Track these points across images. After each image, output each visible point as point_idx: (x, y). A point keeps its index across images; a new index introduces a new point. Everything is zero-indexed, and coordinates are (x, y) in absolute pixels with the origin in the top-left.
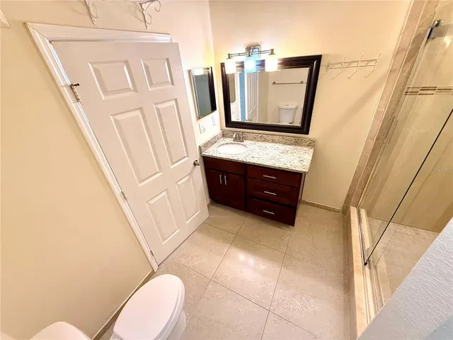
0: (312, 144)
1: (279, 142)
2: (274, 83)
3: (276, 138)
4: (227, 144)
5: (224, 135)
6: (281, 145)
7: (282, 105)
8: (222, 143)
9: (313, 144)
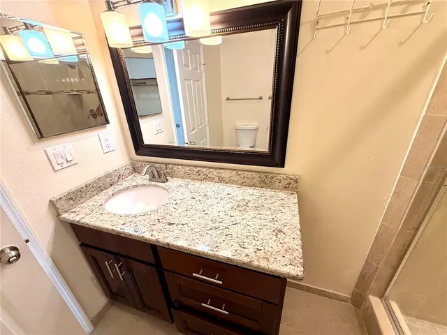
0: (291, 185)
1: (232, 182)
2: (228, 99)
3: (226, 174)
4: (136, 186)
5: (135, 170)
6: (235, 186)
7: (240, 124)
8: (126, 184)
9: (293, 185)
